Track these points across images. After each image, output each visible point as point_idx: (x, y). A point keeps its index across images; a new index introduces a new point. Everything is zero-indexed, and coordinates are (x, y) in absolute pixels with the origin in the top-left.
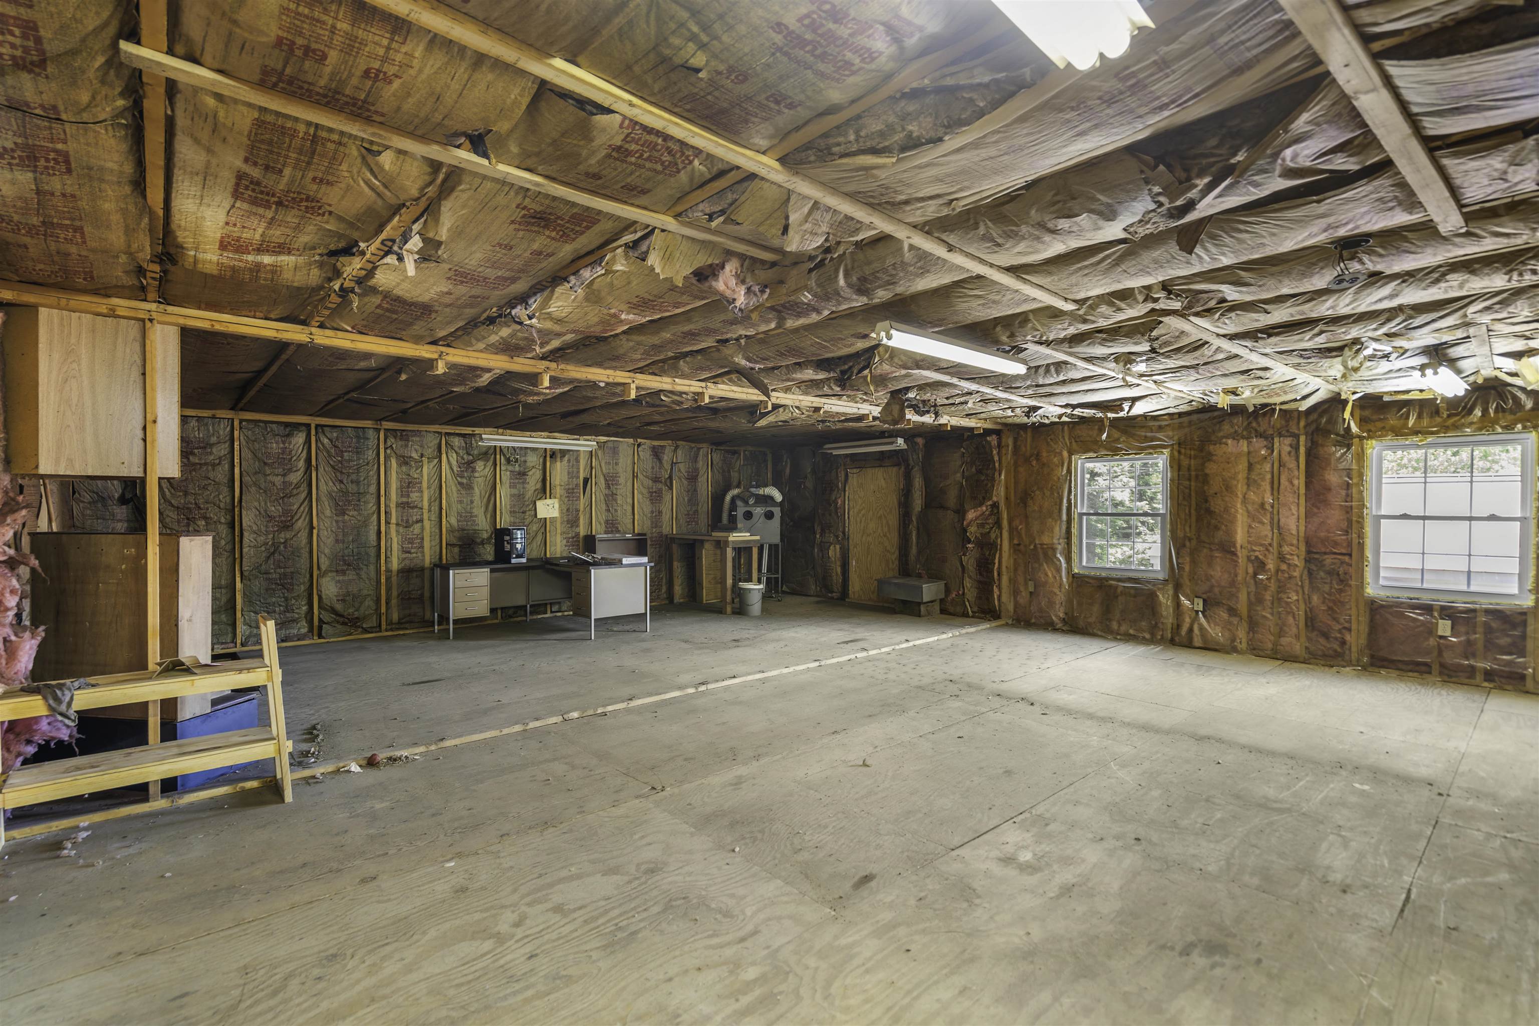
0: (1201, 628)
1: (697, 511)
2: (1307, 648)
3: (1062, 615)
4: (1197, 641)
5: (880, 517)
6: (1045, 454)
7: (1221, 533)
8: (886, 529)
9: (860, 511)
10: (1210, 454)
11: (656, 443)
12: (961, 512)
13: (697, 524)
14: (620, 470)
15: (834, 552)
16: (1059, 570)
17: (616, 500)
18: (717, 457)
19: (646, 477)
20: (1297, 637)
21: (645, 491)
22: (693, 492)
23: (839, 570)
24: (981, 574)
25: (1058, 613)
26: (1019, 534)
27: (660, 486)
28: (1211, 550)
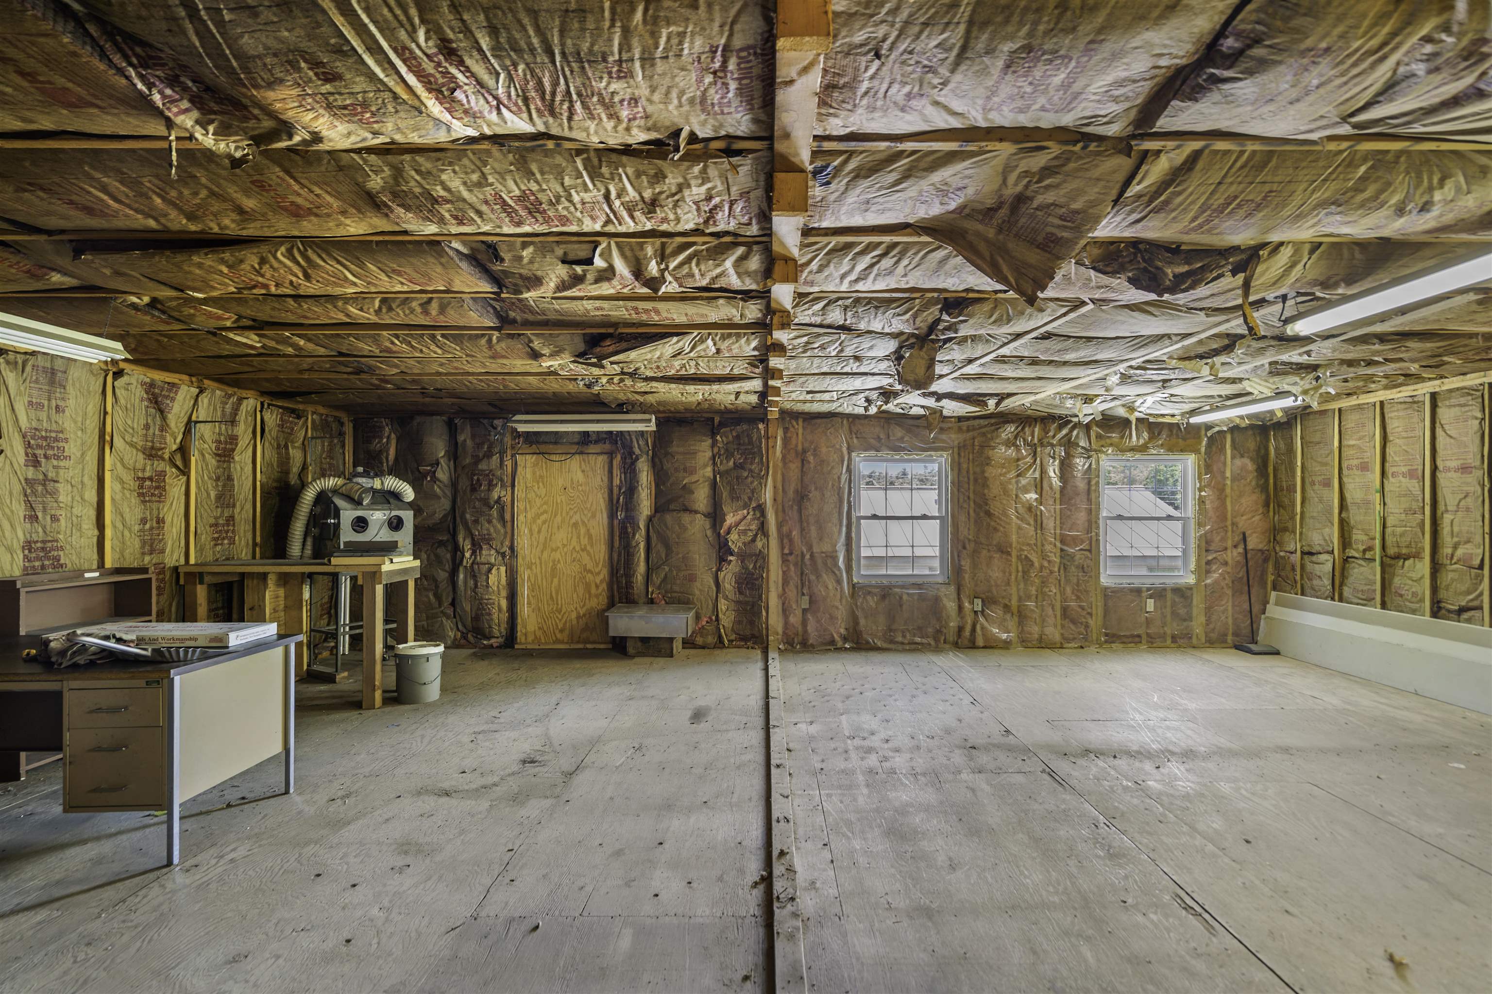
0: (983, 628)
1: (232, 518)
2: (1062, 634)
3: (842, 631)
4: (980, 642)
5: (575, 525)
6: (824, 450)
7: (1000, 534)
8: (585, 541)
9: (538, 516)
10: (988, 458)
11: (159, 376)
12: (715, 516)
13: (232, 542)
14: (68, 425)
15: (497, 578)
16: (839, 581)
17: (54, 494)
18: (272, 418)
19: (132, 445)
20: (1055, 626)
21: (128, 477)
22: (225, 481)
23: (504, 603)
24: (741, 593)
25: (839, 629)
26: (791, 541)
27: (161, 466)
28: (989, 551)
